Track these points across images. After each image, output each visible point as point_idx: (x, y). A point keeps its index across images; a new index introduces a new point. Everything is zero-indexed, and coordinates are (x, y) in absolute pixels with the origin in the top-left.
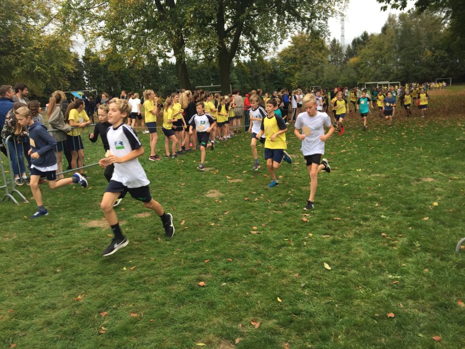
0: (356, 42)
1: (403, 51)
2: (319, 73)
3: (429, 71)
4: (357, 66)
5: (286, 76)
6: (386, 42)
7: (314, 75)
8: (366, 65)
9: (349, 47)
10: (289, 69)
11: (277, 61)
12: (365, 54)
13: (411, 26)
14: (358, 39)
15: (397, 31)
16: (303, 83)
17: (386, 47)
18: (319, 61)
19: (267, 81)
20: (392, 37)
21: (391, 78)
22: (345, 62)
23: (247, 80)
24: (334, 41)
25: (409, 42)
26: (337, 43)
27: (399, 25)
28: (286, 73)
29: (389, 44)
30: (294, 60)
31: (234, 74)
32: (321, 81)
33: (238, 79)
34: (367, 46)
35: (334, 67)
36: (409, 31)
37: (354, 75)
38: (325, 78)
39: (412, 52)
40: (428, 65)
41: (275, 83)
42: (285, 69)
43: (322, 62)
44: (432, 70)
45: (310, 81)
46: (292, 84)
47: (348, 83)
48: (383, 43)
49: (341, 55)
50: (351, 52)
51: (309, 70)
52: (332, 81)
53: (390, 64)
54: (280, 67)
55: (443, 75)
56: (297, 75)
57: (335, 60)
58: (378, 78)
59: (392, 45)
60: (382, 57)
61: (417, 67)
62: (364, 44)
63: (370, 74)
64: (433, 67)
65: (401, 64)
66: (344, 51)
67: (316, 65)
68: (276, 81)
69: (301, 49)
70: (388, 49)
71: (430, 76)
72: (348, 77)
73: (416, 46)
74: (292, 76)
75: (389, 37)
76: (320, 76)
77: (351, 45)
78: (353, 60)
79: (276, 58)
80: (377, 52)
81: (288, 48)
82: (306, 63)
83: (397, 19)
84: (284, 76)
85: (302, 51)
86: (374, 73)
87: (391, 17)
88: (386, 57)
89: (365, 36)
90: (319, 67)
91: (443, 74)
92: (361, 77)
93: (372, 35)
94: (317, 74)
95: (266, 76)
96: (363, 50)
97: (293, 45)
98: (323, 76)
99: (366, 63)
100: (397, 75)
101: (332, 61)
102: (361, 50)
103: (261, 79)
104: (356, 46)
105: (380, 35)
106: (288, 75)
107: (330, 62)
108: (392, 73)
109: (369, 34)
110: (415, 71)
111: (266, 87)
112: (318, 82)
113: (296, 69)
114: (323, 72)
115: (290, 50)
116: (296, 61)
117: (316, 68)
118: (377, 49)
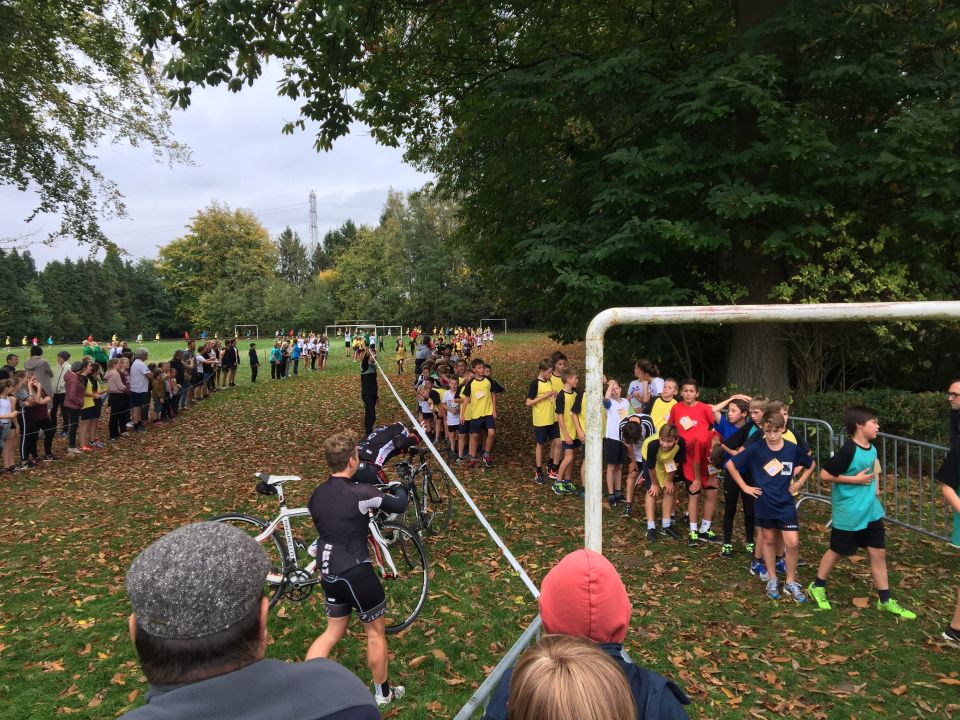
0: (331, 240)
1: (420, 264)
2: (254, 298)
3: (467, 303)
4: (334, 286)
5: (180, 301)
6: (387, 245)
7: (242, 302)
8: (353, 287)
9: (319, 248)
10: (185, 285)
11: (159, 266)
12: (348, 264)
13: (433, 218)
14: (336, 234)
15: (407, 225)
16: (218, 316)
17: (387, 254)
18: (254, 273)
19: (130, 309)
20: (397, 236)
22: (310, 278)
24: (288, 233)
25: (429, 247)
26: (293, 237)
27: (409, 214)
28: (178, 293)
29: (392, 248)
30: (199, 267)
31: (33, 289)
32: (258, 314)
33: (44, 302)
34: (352, 250)
35: (288, 287)
36: (431, 227)
37: (329, 306)
38: (266, 308)
39: (435, 266)
40: (466, 293)
41: (152, 315)
42: (177, 284)
43: (263, 275)
44: (474, 302)
45: (231, 314)
46: (193, 318)
47: (316, 320)
48: (382, 245)
49: (302, 262)
50: (323, 258)
51: (232, 289)
52: (282, 315)
54: (166, 279)
55: (493, 314)
56: (204, 297)
57: (290, 273)
59: (397, 250)
61: (445, 296)
62: (347, 245)
63: (359, 305)
64: (474, 297)
65: (418, 289)
66: (309, 255)
67: (247, 281)
68: (154, 311)
69: (215, 244)
70: (391, 258)
71: (471, 315)
72: (316, 308)
73: (442, 257)
74: (195, 300)
75: (391, 234)
76: (255, 304)
77: (322, 245)
78: (325, 275)
79: (156, 259)
80: (371, 261)
81: (184, 239)
82: (224, 275)
83: (406, 203)
84: (173, 299)
85: (216, 248)
86: (366, 302)
87: (395, 197)
88: (388, 272)
89: (350, 229)
90: (254, 285)
91: (492, 311)
92: (342, 309)
93: (363, 229)
94: (250, 300)
95: (128, 297)
96: (343, 256)
97: (196, 235)
98: (263, 305)
99: (352, 281)
100: (411, 308)
101: (284, 274)
102: (340, 255)
103: (114, 305)
104: (331, 247)
105: (378, 231)
106: (182, 298)
109: (358, 226)
110: (443, 303)
111: (127, 324)
112: (252, 317)
113: (204, 287)
114: (262, 296)
115: (189, 245)
116: (201, 269)
117: (247, 287)
118: (372, 256)
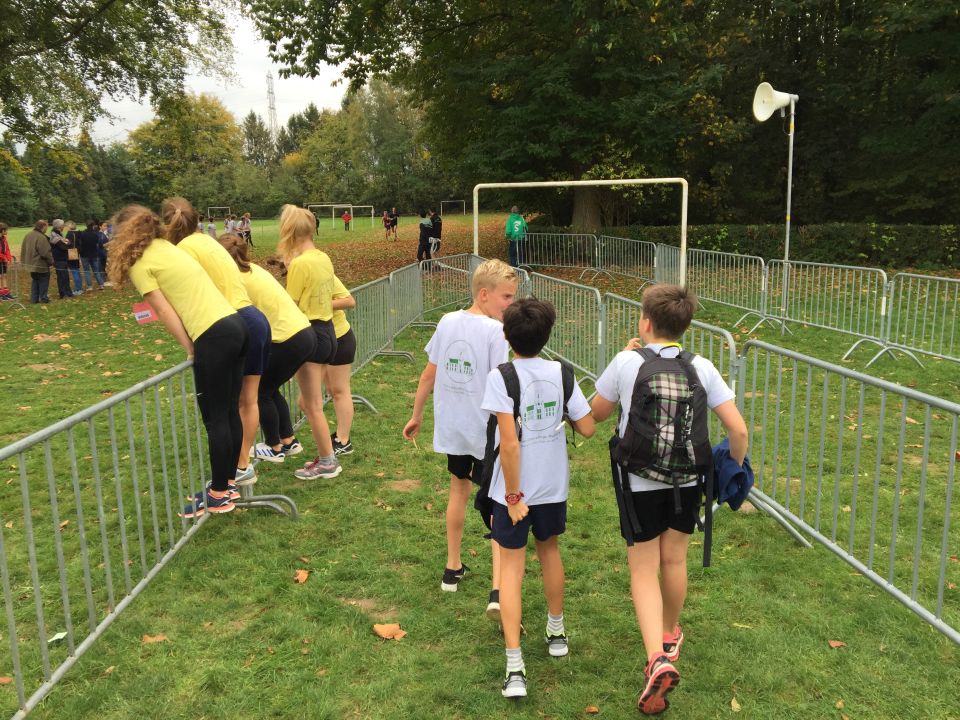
0: (296, 123)
1: (382, 147)
2: (225, 181)
3: (428, 186)
4: (300, 171)
5: (152, 184)
6: (350, 129)
7: (213, 185)
8: (318, 170)
9: (283, 132)
10: (157, 168)
11: (129, 150)
12: (314, 148)
14: (300, 118)
15: (368, 109)
17: (350, 138)
18: (223, 158)
20: (361, 120)
21: (363, 198)
22: (276, 162)
24: (252, 117)
25: (391, 132)
26: (257, 120)
27: (370, 98)
28: (152, 177)
29: (356, 132)
30: (168, 150)
32: (230, 197)
34: (316, 133)
35: (256, 170)
36: (390, 110)
37: (295, 188)
38: (238, 190)
39: (396, 149)
40: (426, 176)
41: (128, 198)
42: (149, 167)
43: (230, 158)
44: (434, 185)
45: (205, 197)
48: (345, 129)
49: (267, 146)
50: (288, 142)
51: (203, 173)
52: (252, 197)
53: (361, 171)
54: (138, 163)
55: (452, 196)
56: (176, 182)
57: (256, 157)
58: (342, 196)
59: (362, 134)
60: (346, 156)
61: (407, 179)
62: (311, 128)
63: (326, 187)
64: (435, 180)
65: (381, 172)
66: (274, 139)
67: (217, 164)
68: (129, 194)
70: (354, 141)
71: (431, 196)
72: (285, 190)
73: (403, 141)
74: (166, 183)
75: (355, 118)
76: (226, 186)
77: (286, 129)
78: (291, 159)
79: (126, 143)
80: (335, 145)
81: (153, 124)
82: (194, 158)
84: (147, 182)
86: (332, 185)
88: (353, 156)
89: (312, 113)
90: (223, 169)
91: (452, 193)
92: (310, 192)
93: (326, 113)
94: (221, 183)
95: (104, 180)
96: (309, 140)
98: (234, 187)
99: (319, 165)
100: (375, 191)
101: (251, 157)
102: (306, 139)
103: (93, 188)
104: (295, 131)
105: (339, 114)
106: (155, 181)
107: (244, 158)
108: (366, 187)
109: (320, 110)
110: (405, 186)
111: (105, 206)
112: (224, 199)
113: (174, 170)
114: (232, 179)
115: (157, 128)
116: (171, 153)
117: (217, 170)
118: (336, 140)
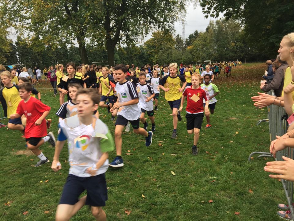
0: (191, 37)
1: (218, 42)
2: (170, 55)
3: (233, 54)
4: (192, 51)
5: (150, 57)
6: (208, 37)
7: (166, 56)
8: (197, 51)
9: (187, 39)
10: (151, 52)
11: (144, 47)
12: (196, 44)
13: (223, 28)
14: (192, 35)
15: (214, 31)
16: (160, 61)
17: (208, 40)
18: (169, 48)
19: (138, 59)
20: (212, 34)
21: (211, 59)
22: (185, 49)
23: (125, 59)
24: (178, 36)
25: (222, 37)
26: (180, 37)
27: (216, 27)
28: (149, 55)
29: (210, 38)
30: (154, 47)
31: (117, 55)
32: (171, 60)
33: (119, 58)
34: (197, 39)
35: (178, 52)
36: (222, 30)
37: (190, 56)
38: (173, 58)
39: (223, 43)
40: (233, 51)
41: (143, 61)
42: (149, 52)
43: (171, 48)
44: (235, 54)
45: (164, 60)
46: (153, 62)
47: (187, 61)
48: (207, 37)
49: (182, 44)
50: (188, 43)
51: (163, 53)
52: (177, 60)
53: (211, 50)
54: (146, 51)
55: (241, 57)
56: (156, 56)
57: (178, 47)
58: (204, 58)
59: (212, 39)
60: (206, 46)
61: (227, 52)
62: (196, 38)
63: (199, 56)
64: (236, 52)
65: (217, 50)
66: (184, 42)
67: (167, 50)
68: (143, 60)
69: (158, 40)
70: (209, 41)
71: (234, 58)
72: (187, 57)
73: (226, 40)
74: (153, 56)
75: (210, 34)
76: (170, 57)
77: (188, 39)
78: (189, 47)
79: (143, 45)
80: (203, 43)
81: (150, 39)
82: (161, 49)
83: (215, 24)
84: (148, 56)
85: (159, 41)
86: (202, 55)
87: (211, 22)
88: (209, 45)
89: (196, 33)
90: (169, 51)
91: (241, 56)
92: (194, 58)
93: (200, 33)
94: (168, 56)
95: (137, 56)
96: (195, 42)
97: (153, 38)
98: (172, 57)
99: (197, 49)
100: (215, 56)
101: (177, 48)
102: (194, 41)
103: (134, 58)
104: (191, 39)
105: (205, 33)
106: (150, 56)
107: (175, 48)
108: (213, 55)
109: (199, 32)
110: (225, 54)
111: (137, 63)
113: (156, 53)
114: (171, 54)
115: (152, 41)
116: (155, 48)
117: (167, 52)
118: (203, 41)
